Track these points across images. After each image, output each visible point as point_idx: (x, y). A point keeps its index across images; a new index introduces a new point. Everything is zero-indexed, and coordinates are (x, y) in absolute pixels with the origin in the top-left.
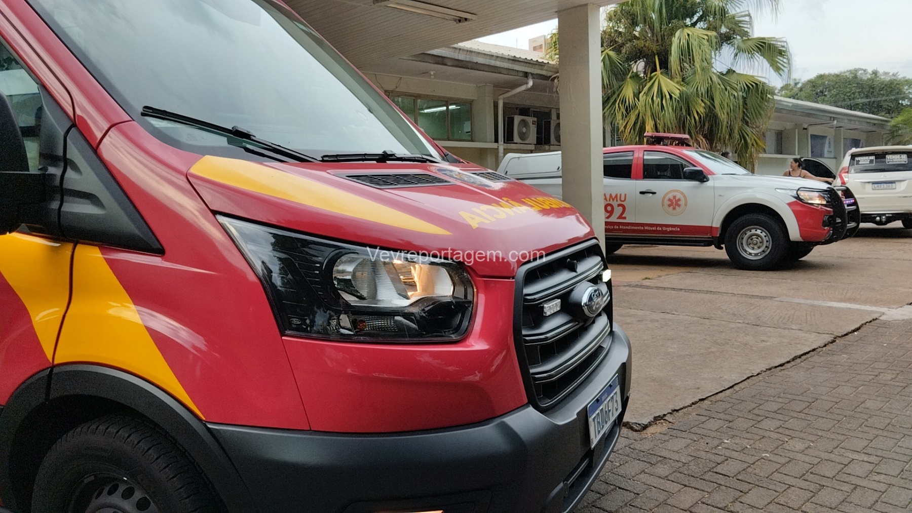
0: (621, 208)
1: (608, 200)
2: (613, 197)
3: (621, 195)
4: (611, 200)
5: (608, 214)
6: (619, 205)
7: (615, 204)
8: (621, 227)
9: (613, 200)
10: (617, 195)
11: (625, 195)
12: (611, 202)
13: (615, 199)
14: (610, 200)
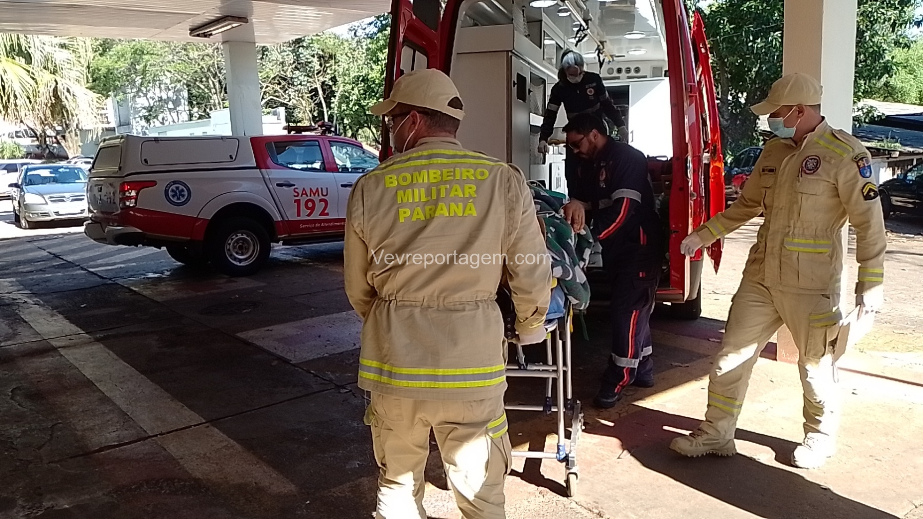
0: (323, 203)
1: (309, 195)
2: (314, 191)
3: (322, 189)
4: (312, 195)
5: (309, 211)
6: (321, 200)
7: (316, 199)
8: (322, 225)
9: (314, 195)
10: (317, 188)
11: (327, 188)
12: (312, 197)
13: (317, 195)
14: (310, 195)
